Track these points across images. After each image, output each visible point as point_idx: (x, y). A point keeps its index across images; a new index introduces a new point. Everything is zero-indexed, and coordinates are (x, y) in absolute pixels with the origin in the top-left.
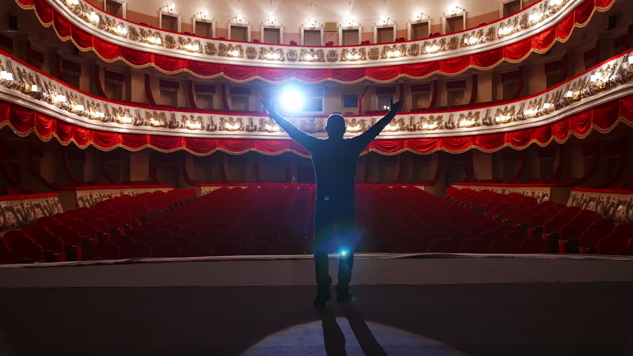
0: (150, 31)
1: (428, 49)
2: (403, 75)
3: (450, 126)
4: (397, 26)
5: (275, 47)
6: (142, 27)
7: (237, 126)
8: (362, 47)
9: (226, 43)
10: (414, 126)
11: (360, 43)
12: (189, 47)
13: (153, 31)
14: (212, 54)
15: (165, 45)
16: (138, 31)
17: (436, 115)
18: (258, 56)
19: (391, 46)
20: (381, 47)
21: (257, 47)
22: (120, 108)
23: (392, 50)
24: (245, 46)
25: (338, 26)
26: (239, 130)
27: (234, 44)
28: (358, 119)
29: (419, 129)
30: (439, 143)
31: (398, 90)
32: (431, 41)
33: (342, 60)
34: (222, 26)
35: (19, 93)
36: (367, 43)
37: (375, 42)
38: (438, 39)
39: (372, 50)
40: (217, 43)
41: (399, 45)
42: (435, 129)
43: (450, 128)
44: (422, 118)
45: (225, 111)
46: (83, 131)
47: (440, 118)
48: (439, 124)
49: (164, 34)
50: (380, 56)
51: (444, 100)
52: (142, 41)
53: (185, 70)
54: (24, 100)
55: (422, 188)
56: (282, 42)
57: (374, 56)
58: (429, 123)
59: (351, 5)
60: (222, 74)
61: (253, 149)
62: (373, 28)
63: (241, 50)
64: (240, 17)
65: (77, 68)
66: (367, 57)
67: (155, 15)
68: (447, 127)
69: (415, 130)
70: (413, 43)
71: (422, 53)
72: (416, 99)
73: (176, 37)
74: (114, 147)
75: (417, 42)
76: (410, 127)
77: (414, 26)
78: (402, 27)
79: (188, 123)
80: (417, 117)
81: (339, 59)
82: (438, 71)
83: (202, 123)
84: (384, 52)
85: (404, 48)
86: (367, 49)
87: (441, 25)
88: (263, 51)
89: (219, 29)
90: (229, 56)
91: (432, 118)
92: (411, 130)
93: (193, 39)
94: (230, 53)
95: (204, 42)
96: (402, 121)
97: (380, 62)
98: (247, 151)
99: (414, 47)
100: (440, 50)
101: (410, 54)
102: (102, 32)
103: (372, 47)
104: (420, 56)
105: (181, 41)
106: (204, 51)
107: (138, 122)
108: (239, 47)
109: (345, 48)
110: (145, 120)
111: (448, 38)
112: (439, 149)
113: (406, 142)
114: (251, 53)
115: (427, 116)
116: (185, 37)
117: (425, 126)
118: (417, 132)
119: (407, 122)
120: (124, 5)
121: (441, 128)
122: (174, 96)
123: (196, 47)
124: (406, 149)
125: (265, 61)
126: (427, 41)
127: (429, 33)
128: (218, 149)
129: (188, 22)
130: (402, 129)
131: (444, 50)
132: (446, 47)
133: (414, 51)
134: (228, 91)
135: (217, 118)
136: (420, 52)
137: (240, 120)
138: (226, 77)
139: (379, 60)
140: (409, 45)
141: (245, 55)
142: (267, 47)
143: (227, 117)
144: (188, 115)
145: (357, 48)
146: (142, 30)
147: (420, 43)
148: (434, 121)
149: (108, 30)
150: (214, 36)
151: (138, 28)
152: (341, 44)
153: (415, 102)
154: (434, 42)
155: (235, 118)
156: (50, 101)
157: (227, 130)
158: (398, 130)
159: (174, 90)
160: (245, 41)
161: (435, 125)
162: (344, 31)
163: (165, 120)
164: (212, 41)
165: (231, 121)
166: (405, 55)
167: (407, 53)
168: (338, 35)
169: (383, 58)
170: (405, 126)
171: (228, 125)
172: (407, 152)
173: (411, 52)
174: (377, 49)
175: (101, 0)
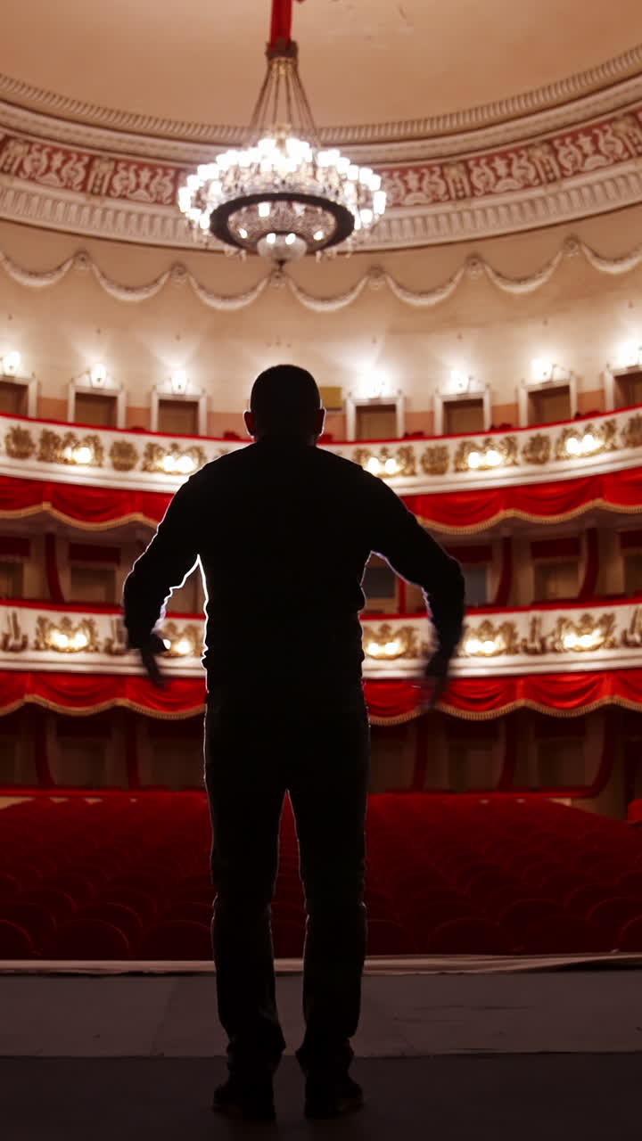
1: (572, 445)
2: (510, 513)
3: (635, 641)
4: (493, 395)
5: (185, 443)
7: (81, 640)
8: (405, 444)
9: (61, 431)
10: (543, 641)
11: (400, 434)
14: (23, 455)
17: (597, 613)
18: (139, 464)
19: (479, 440)
20: (452, 445)
21: (140, 442)
23: (482, 450)
24: (107, 438)
25: (344, 395)
26: (86, 649)
27: (81, 433)
28: (396, 625)
29: (555, 651)
30: (607, 684)
31: (498, 554)
32: (579, 426)
34: (52, 392)
36: (419, 436)
37: (439, 430)
38: (598, 423)
39: (431, 452)
40: (35, 431)
41: (498, 438)
42: (596, 648)
43: (635, 646)
44: (562, 621)
45: (53, 600)
47: (607, 621)
48: (606, 634)
50: (451, 467)
51: (615, 577)
55: (567, 802)
56: (203, 431)
57: (436, 465)
58: (579, 632)
59: (377, 349)
60: (46, 506)
61: (122, 702)
62: (432, 401)
63: (98, 450)
64: (99, 372)
66: (419, 468)
68: (627, 643)
69: (543, 650)
70: (534, 433)
71: (558, 458)
72: (543, 575)
75: (544, 431)
76: (530, 645)
77: (536, 398)
78: (505, 399)
80: (550, 618)
82: (599, 502)
84: (461, 456)
85: (511, 446)
86: (419, 448)
87: (602, 392)
88: (152, 452)
89: (48, 400)
90: (66, 462)
91: (586, 620)
92: (534, 652)
94: (68, 453)
96: (509, 630)
97: (451, 481)
98: (105, 705)
99: (538, 443)
100: (602, 450)
101: (529, 461)
103: (432, 444)
104: (552, 465)
108: (94, 443)
109: (362, 447)
111: (622, 420)
112: (606, 700)
113: (521, 682)
114: (123, 459)
115: (575, 615)
117: (570, 640)
118: (550, 657)
119: (523, 632)
121: (613, 646)
124: (521, 703)
125: (158, 477)
126: (568, 426)
127: (574, 409)
128: (29, 698)
130: (511, 650)
131: (614, 448)
132: (618, 439)
133: (538, 450)
134: (62, 554)
135: (29, 619)
136: (552, 454)
137: (89, 625)
138: (56, 514)
139: (449, 475)
140: (523, 438)
141: (107, 460)
142: (164, 442)
143: (55, 617)
145: (393, 448)
147: (553, 432)
148: (593, 628)
150: (32, 413)
152: (351, 435)
153: (540, 586)
154: (588, 430)
155: (77, 618)
157: (55, 649)
158: (498, 653)
160: (110, 426)
161: (595, 637)
162: (360, 410)
164: (24, 425)
165: (66, 627)
166: (515, 464)
167: (520, 458)
168: (344, 417)
169: (458, 470)
170: (518, 641)
171: (57, 638)
172: (524, 709)
173: (529, 455)
174: (444, 449)
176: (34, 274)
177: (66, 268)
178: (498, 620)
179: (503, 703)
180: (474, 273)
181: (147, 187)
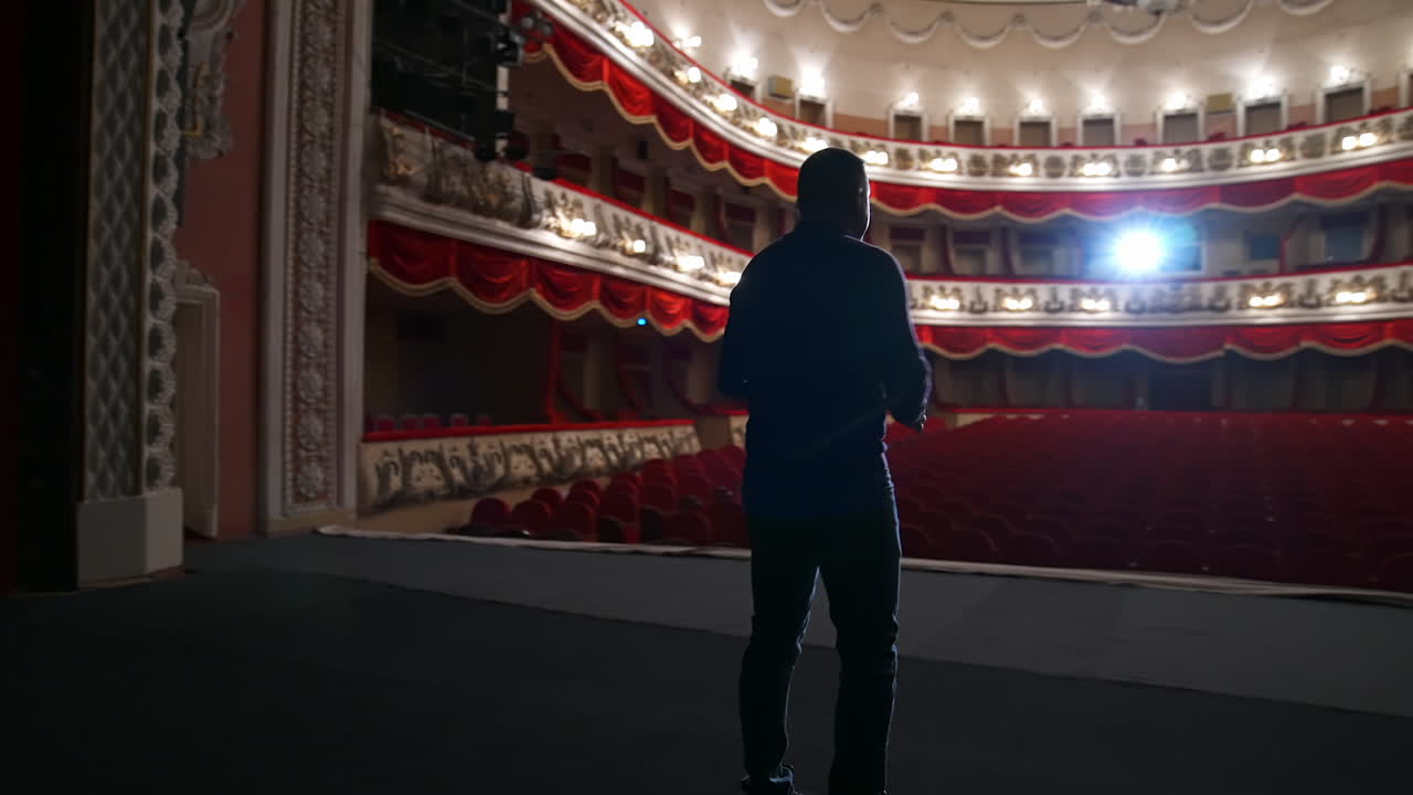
0: (868, 144)
2: (1383, 184)
4: (1373, 82)
5: (1102, 153)
6: (857, 139)
7: (1027, 303)
8: (1287, 135)
9: (1006, 153)
10: (1410, 291)
11: (1283, 127)
12: (936, 164)
13: (874, 142)
14: (979, 174)
15: (894, 164)
18: (1067, 172)
19: (1355, 125)
20: (1330, 132)
21: (1067, 155)
23: (1356, 134)
24: (1042, 155)
25: (1234, 99)
26: (1030, 310)
27: (1022, 153)
28: (1277, 282)
33: (1241, 166)
34: (1002, 124)
35: (616, 256)
36: (1300, 126)
37: (1318, 119)
39: (1310, 140)
40: (988, 155)
41: (1374, 121)
45: (1008, 276)
49: (893, 146)
50: (1327, 150)
53: (932, 206)
54: (626, 267)
56: (1118, 141)
57: (1314, 149)
60: (998, 209)
61: (1059, 346)
62: (1314, 95)
63: (1035, 164)
64: (1036, 105)
65: (748, 214)
66: (1298, 154)
67: (880, 116)
70: (1409, 113)
73: (913, 149)
76: (1400, 295)
79: (935, 300)
81: (1235, 163)
83: (961, 298)
84: (1337, 140)
85: (1388, 127)
86: (1299, 137)
88: (1077, 161)
89: (997, 130)
90: (1012, 175)
93: (945, 150)
94: (1013, 169)
95: (965, 154)
97: (1328, 162)
98: (1046, 349)
103: (1310, 132)
105: (924, 156)
106: (965, 169)
108: (1031, 159)
109: (1248, 141)
113: (1390, 325)
114: (1055, 167)
116: (931, 149)
120: (831, 108)
122: (914, 253)
123: (952, 164)
124: (1388, 342)
125: (1080, 180)
128: (991, 345)
129: (939, 122)
130: (1380, 299)
134: (1013, 240)
135: (988, 290)
137: (1032, 293)
138: (1008, 214)
141: (1042, 171)
142: (1086, 153)
143: (1007, 287)
144: (934, 285)
145: (1275, 139)
146: (854, 144)
149: (792, 148)
150: (988, 143)
151: (847, 140)
152: (1241, 131)
155: (1023, 287)
157: (1008, 310)
158: (1367, 302)
159: (915, 243)
160: (1047, 146)
162: (1249, 109)
164: (980, 152)
165: (1016, 295)
166: (1389, 142)
167: (1394, 136)
168: (1234, 119)
169: (1333, 153)
170: (1387, 292)
171: (1009, 303)
172: (1391, 348)
173: (1404, 133)
174: (1321, 136)
175: (788, 102)
176: (983, 38)
177: (1007, 31)
178: (1368, 275)
179: (1371, 342)
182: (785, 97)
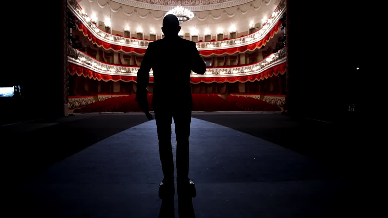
0: (121, 38)
1: (222, 44)
2: (214, 54)
3: (230, 73)
4: (212, 35)
6: (118, 37)
8: (199, 43)
10: (217, 73)
11: (198, 41)
12: (134, 43)
13: (122, 38)
14: (143, 45)
15: (126, 43)
16: (117, 38)
17: (225, 69)
19: (209, 43)
20: (206, 43)
22: (111, 66)
23: (210, 44)
25: (190, 34)
29: (219, 74)
30: (226, 79)
31: (212, 60)
32: (224, 41)
34: (146, 35)
37: (204, 41)
38: (226, 41)
39: (202, 44)
41: (212, 42)
42: (225, 74)
43: (230, 74)
44: (220, 70)
46: (99, 75)
47: (226, 70)
48: (226, 72)
49: (126, 39)
50: (205, 47)
51: (229, 63)
52: (118, 42)
53: (133, 52)
55: (220, 96)
57: (203, 46)
58: (222, 71)
59: (195, 27)
62: (203, 36)
64: (153, 31)
66: (200, 47)
67: (122, 31)
68: (229, 73)
69: (217, 74)
70: (217, 42)
71: (220, 46)
72: (219, 62)
73: (130, 40)
74: (109, 80)
75: (219, 42)
76: (216, 73)
77: (219, 35)
78: (214, 36)
79: (134, 71)
80: (219, 69)
82: (226, 53)
84: (207, 45)
85: (214, 44)
86: (201, 43)
87: (228, 35)
89: (145, 36)
91: (223, 70)
92: (216, 74)
93: (136, 40)
95: (140, 41)
96: (213, 71)
97: (205, 49)
100: (227, 45)
102: (105, 39)
103: (202, 43)
104: (220, 47)
105: (132, 41)
106: (140, 44)
107: (117, 71)
110: (119, 70)
111: (229, 41)
112: (226, 81)
113: (214, 78)
115: (222, 69)
116: (133, 40)
117: (221, 72)
118: (218, 75)
119: (215, 71)
120: (111, 28)
121: (227, 74)
122: (128, 61)
123: (137, 43)
124: (214, 81)
126: (222, 41)
127: (223, 38)
129: (134, 33)
130: (213, 74)
131: (228, 45)
132: (229, 44)
133: (217, 45)
136: (220, 45)
139: (205, 48)
140: (216, 43)
144: (134, 68)
146: (118, 38)
147: (220, 42)
148: (224, 71)
149: (107, 39)
150: (143, 39)
151: (116, 37)
153: (218, 64)
154: (225, 42)
156: (92, 65)
158: (211, 74)
159: (129, 59)
161: (225, 72)
162: (192, 36)
163: (126, 70)
164: (143, 41)
166: (214, 46)
167: (215, 46)
168: (190, 38)
169: (206, 47)
170: (214, 72)
172: (215, 82)
174: (204, 44)
175: (103, 27)
176: (143, 16)
177: (147, 15)
178: (211, 69)
179: (212, 81)
180: (210, 16)
181: (160, 2)
182: (102, 26)
